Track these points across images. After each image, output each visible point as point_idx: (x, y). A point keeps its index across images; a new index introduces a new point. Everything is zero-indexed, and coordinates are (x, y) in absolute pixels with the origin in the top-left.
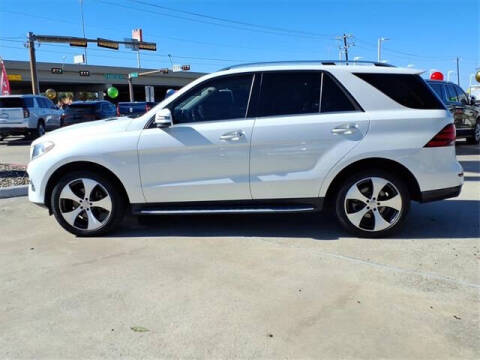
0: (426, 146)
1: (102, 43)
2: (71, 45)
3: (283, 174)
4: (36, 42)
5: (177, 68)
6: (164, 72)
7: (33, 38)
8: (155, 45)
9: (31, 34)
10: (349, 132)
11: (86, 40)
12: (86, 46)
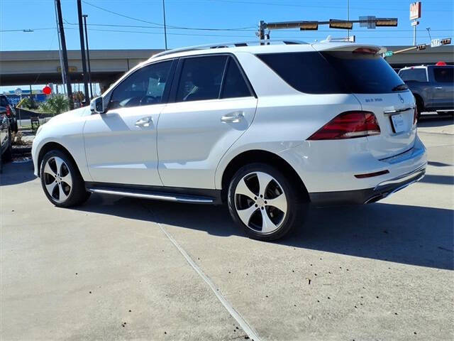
0: (311, 138)
1: (334, 24)
2: (301, 29)
3: (183, 162)
4: (266, 30)
5: (435, 43)
6: (421, 48)
7: (264, 26)
8: (396, 20)
9: (261, 22)
10: (237, 121)
11: (317, 23)
12: (317, 29)
